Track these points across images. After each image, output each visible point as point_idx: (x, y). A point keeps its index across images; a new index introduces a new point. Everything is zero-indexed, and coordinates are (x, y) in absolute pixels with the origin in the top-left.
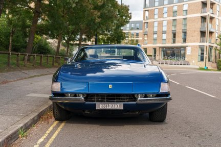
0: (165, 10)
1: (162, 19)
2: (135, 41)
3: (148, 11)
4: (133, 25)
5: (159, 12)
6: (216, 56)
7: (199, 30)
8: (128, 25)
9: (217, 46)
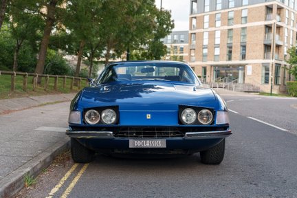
0: (218, 16)
1: (213, 29)
2: (178, 58)
3: (195, 18)
4: (176, 37)
5: (210, 19)
6: (284, 77)
7: (263, 43)
8: (169, 37)
9: (286, 63)
